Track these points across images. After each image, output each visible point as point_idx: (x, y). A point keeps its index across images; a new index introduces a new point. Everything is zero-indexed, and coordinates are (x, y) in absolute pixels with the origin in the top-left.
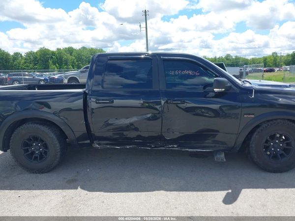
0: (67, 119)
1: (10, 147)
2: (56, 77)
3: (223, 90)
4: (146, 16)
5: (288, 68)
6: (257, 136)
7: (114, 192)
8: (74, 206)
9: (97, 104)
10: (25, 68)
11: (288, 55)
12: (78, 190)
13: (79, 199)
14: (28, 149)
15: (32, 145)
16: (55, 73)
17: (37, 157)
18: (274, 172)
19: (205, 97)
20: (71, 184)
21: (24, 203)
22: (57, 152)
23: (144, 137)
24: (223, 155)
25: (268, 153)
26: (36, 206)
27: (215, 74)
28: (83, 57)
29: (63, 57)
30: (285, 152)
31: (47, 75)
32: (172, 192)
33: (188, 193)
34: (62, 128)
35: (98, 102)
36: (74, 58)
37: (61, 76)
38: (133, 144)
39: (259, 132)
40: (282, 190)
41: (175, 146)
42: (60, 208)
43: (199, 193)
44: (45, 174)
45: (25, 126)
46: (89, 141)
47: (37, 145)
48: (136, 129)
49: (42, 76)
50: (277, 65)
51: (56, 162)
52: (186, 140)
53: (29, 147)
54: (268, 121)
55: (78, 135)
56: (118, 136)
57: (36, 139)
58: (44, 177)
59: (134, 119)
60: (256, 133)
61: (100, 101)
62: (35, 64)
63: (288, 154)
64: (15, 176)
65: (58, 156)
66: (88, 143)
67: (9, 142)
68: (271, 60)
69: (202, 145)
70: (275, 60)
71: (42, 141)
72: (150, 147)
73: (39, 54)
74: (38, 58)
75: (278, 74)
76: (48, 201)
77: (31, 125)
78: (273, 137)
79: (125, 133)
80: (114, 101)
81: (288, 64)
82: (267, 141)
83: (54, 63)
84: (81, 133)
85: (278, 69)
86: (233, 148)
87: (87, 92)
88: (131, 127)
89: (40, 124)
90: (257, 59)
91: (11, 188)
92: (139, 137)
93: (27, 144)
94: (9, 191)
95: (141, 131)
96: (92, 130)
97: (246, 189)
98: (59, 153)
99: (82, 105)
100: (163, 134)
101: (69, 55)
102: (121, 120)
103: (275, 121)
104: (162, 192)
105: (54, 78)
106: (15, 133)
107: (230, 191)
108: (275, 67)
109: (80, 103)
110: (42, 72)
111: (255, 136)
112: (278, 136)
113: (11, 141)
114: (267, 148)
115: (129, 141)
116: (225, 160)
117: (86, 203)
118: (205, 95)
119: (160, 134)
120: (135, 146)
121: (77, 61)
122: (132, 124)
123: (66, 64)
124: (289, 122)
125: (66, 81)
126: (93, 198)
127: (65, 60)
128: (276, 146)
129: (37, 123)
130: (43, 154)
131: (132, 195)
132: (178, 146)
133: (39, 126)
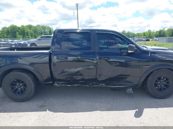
0: (38, 69)
1: (2, 86)
2: (22, 43)
3: (133, 51)
4: (77, 7)
5: (157, 39)
6: (151, 78)
7: (69, 112)
8: (46, 122)
9: (58, 60)
10: (2, 37)
11: (157, 32)
12: (47, 112)
13: (48, 117)
14: (13, 87)
15: (16, 85)
16: (21, 40)
17: (19, 92)
18: (160, 99)
19: (121, 55)
20: (42, 108)
21: (14, 121)
22: (33, 89)
23: (86, 79)
24: (131, 89)
25: (157, 88)
26: (22, 122)
27: (127, 42)
28: (38, 31)
29: (25, 31)
30: (166, 87)
31: (16, 41)
32: (104, 112)
33: (113, 112)
34: (35, 74)
35: (58, 58)
36: (32, 31)
37: (25, 42)
38: (79, 84)
39: (152, 76)
40: (166, 109)
41: (104, 84)
42: (37, 123)
43: (120, 112)
44: (25, 102)
45: (12, 73)
46: (51, 82)
47: (19, 85)
48: (81, 75)
49: (13, 42)
50: (151, 37)
51: (32, 95)
52: (110, 81)
53: (14, 86)
54: (157, 69)
55: (45, 78)
56: (70, 79)
57: (19, 81)
58: (24, 105)
59: (80, 69)
60: (150, 77)
61: (59, 58)
62: (8, 35)
63: (168, 88)
64: (5, 104)
65: (33, 91)
66: (51, 83)
67: (2, 83)
68: (148, 34)
69: (119, 83)
70: (150, 34)
71: (23, 82)
72: (89, 85)
73: (10, 28)
74: (10, 31)
75: (152, 42)
76: (29, 119)
77: (16, 73)
78: (159, 79)
79: (74, 77)
80: (68, 57)
81: (157, 36)
82: (156, 81)
83: (20, 34)
84: (47, 77)
85: (152, 39)
86: (137, 85)
87: (51, 52)
88: (77, 73)
89: (22, 72)
90: (140, 34)
91: (5, 111)
92: (82, 79)
93: (13, 84)
94: (3, 113)
95: (84, 76)
96: (54, 75)
97: (146, 109)
98: (33, 90)
99: (48, 60)
100: (97, 77)
101: (29, 29)
102: (72, 69)
103: (161, 70)
104: (98, 111)
105: (21, 43)
106: (5, 77)
107: (137, 110)
108: (150, 38)
109: (47, 59)
110: (13, 39)
111: (150, 78)
112: (162, 78)
113: (3, 82)
114: (156, 85)
115: (77, 82)
116: (132, 92)
117: (53, 120)
118: (121, 54)
119: (95, 77)
120: (80, 85)
121: (34, 33)
122: (78, 72)
123: (27, 35)
124: (169, 70)
125: (29, 45)
126: (57, 116)
127: (26, 33)
128: (161, 83)
129: (20, 71)
130: (23, 90)
131: (80, 114)
132: (105, 84)
133: (21, 73)
